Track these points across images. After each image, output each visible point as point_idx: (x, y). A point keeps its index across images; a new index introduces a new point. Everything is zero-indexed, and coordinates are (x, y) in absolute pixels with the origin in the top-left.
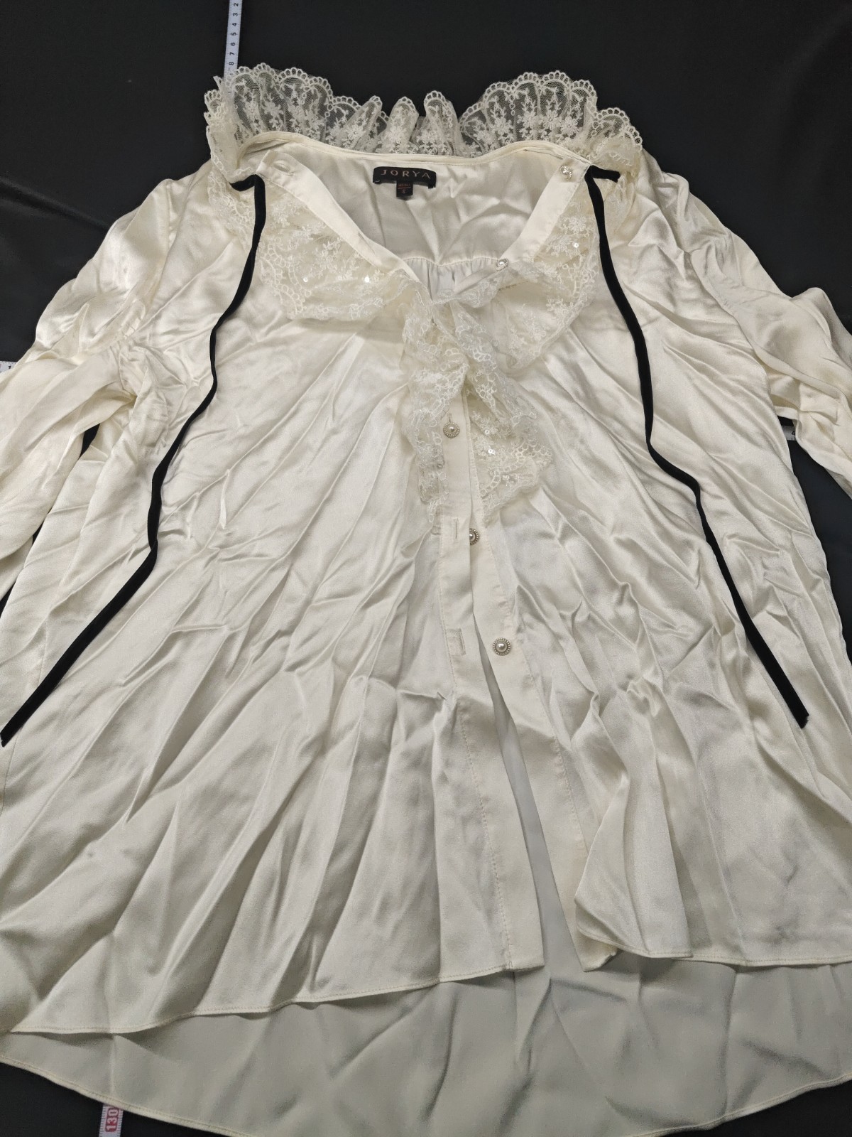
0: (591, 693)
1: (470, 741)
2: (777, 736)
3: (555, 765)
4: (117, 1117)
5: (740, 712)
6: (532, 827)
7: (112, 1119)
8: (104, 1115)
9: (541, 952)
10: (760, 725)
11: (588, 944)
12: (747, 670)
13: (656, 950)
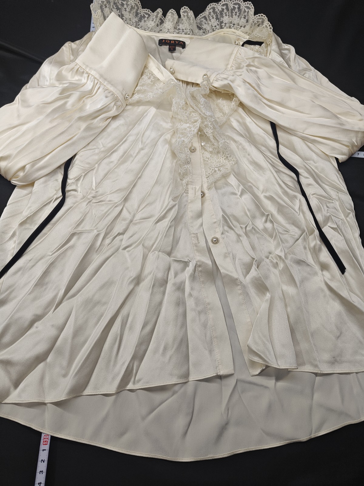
0: (254, 259)
1: (202, 280)
2: (333, 277)
3: (238, 290)
4: (48, 439)
5: (317, 268)
6: (228, 316)
7: (46, 440)
8: (42, 438)
9: (233, 368)
10: (325, 273)
11: (253, 364)
12: (320, 250)
13: (282, 365)
